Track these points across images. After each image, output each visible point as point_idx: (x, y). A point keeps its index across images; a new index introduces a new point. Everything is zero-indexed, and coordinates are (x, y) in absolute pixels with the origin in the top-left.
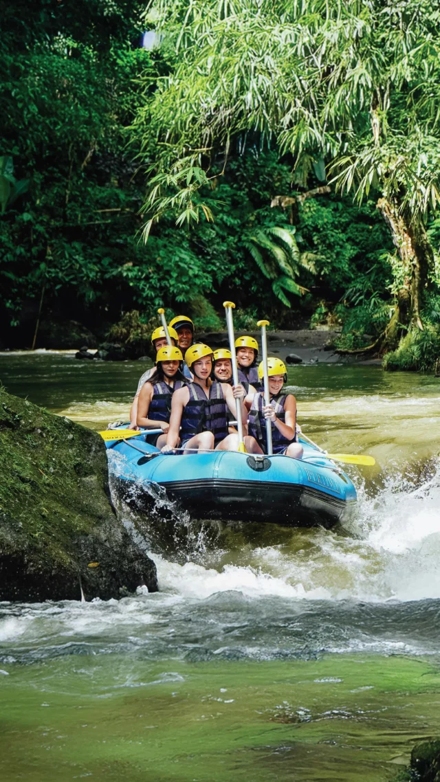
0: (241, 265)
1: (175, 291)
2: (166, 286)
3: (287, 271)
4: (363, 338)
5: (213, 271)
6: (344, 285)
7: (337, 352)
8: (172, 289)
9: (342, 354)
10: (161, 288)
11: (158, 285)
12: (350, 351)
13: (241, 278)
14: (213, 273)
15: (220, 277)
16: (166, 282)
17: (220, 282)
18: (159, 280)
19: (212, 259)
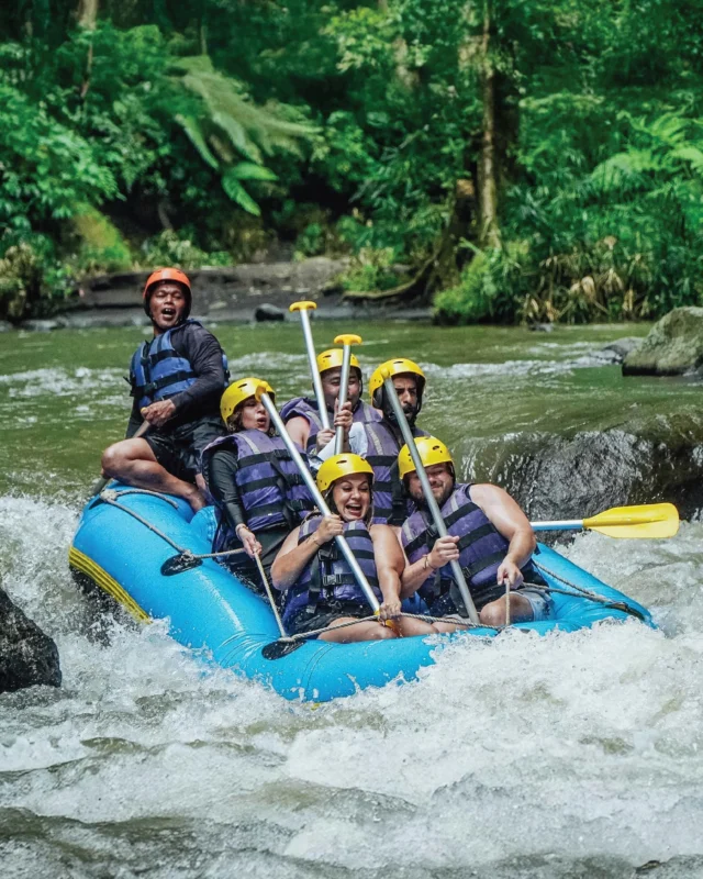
0: (165, 151)
1: (51, 201)
2: (32, 195)
3: (247, 154)
4: (393, 271)
5: (117, 164)
6: (355, 176)
7: (347, 298)
8: (44, 198)
9: (357, 302)
10: (25, 198)
11: (18, 191)
12: (372, 295)
13: (166, 175)
14: (116, 169)
15: (129, 175)
16: (33, 187)
17: (129, 184)
18: (20, 183)
19: (113, 141)
